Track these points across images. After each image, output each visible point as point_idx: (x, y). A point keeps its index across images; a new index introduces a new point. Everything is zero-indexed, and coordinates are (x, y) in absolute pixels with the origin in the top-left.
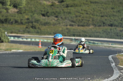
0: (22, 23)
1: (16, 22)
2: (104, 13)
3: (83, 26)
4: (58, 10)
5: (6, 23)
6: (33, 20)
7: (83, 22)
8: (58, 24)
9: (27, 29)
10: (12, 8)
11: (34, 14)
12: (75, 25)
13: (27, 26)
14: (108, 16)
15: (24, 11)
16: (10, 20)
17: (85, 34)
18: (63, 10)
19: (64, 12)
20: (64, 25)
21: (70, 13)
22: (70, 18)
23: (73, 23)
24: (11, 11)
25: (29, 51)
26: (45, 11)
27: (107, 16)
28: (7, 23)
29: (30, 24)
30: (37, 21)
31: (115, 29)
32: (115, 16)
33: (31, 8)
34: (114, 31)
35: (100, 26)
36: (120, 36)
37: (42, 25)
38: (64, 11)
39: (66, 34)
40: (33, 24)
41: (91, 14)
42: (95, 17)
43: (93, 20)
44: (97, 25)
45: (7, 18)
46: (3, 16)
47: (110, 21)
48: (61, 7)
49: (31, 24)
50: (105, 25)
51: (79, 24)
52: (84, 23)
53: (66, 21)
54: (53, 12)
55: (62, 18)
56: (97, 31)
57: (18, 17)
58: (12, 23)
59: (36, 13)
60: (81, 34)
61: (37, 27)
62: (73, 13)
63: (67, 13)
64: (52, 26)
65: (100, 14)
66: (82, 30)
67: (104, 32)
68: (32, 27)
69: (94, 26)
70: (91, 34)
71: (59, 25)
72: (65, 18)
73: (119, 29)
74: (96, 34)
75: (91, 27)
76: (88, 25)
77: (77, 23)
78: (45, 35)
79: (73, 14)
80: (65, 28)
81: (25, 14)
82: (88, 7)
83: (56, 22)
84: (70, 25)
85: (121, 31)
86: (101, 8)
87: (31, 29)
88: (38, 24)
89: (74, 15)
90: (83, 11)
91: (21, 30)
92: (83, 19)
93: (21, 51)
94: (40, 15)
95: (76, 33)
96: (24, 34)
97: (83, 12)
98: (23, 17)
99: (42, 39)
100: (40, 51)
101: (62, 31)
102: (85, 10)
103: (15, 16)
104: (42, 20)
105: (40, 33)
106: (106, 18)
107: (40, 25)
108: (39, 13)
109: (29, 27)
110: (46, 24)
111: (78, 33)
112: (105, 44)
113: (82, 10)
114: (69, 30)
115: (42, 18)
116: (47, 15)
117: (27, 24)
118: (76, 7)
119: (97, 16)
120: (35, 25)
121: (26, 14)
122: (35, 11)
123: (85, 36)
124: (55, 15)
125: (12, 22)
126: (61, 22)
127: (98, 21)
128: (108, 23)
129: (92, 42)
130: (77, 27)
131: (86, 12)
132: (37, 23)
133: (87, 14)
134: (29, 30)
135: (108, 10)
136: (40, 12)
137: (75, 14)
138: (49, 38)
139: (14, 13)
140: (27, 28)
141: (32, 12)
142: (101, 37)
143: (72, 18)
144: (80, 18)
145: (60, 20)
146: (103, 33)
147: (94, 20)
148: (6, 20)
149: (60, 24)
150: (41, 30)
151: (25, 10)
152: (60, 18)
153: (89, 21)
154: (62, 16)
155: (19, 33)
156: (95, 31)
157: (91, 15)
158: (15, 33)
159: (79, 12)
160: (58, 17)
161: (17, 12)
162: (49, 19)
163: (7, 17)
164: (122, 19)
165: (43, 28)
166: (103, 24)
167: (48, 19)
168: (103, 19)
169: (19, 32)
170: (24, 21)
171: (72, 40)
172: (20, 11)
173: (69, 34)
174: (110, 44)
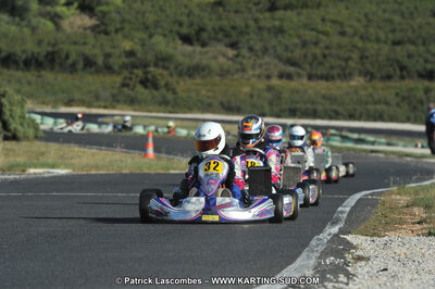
0: (109, 69)
1: (89, 63)
2: (402, 30)
3: (326, 78)
4: (239, 21)
5: (52, 69)
6: (150, 58)
7: (327, 65)
8: (238, 70)
9: (125, 89)
10: (73, 14)
11: (151, 36)
12: (299, 75)
13: (125, 79)
14: (420, 41)
15: (118, 26)
16: (67, 57)
17: (334, 107)
18: (256, 20)
19: (260, 29)
20: (259, 76)
21: (280, 31)
22: (280, 50)
23: (291, 69)
24: (71, 24)
26: (191, 25)
27: (414, 43)
28: (57, 68)
29: (136, 71)
30: (163, 60)
33: (144, 14)
35: (389, 77)
37: (180, 74)
38: (262, 24)
39: (267, 109)
40: (146, 73)
41: (355, 34)
42: (369, 45)
43: (363, 58)
44: (379, 75)
45: (56, 49)
46: (40, 43)
47: (426, 61)
48: (250, 9)
49: (139, 72)
50: (405, 73)
51: (314, 72)
52: (332, 67)
53: (267, 59)
54: (222, 29)
55: (251, 49)
56: (376, 97)
57: (94, 48)
58: (73, 69)
59: (159, 30)
60: (320, 108)
61: (162, 83)
62: (292, 32)
63: (269, 30)
64: (217, 79)
65: (391, 36)
66: (323, 92)
67: (404, 99)
68: (144, 83)
69: (368, 78)
70: (355, 109)
71: (240, 74)
72: (265, 50)
74: (371, 107)
75: (357, 81)
76: (345, 75)
77: (304, 69)
78: (190, 110)
79: (290, 35)
80: (262, 85)
81: (120, 35)
82: (347, 8)
83: (230, 63)
84: (281, 76)
86: (394, 12)
87: (140, 88)
88: (165, 73)
89: (296, 40)
90: (329, 24)
92: (327, 52)
93: (62, 172)
94: (174, 39)
95: (301, 106)
96: (114, 108)
97: (328, 28)
98: (113, 47)
101: (251, 96)
102: (334, 22)
103: (85, 44)
104: (180, 58)
105: (172, 104)
106: (411, 48)
107: (171, 75)
108: (171, 31)
109: (131, 83)
110: (194, 71)
111: (309, 106)
112: (401, 143)
113: (323, 20)
114: (277, 95)
115: (181, 51)
116: (198, 40)
117: (125, 73)
118: (304, 11)
119: (378, 40)
120: (154, 77)
121: (125, 37)
122: (157, 24)
123: (333, 114)
124: (227, 41)
125: (73, 65)
126: (248, 62)
127: (381, 58)
128: (420, 67)
129: (355, 136)
130: (305, 81)
131: (338, 28)
132: (166, 68)
133: (343, 34)
134: (132, 94)
135: (419, 20)
136: (176, 27)
137: (299, 37)
139: (81, 30)
140: (124, 85)
141: (147, 28)
142: (392, 119)
143: (287, 48)
144: (317, 51)
145: (244, 57)
146: (398, 105)
147: (367, 57)
148: (50, 57)
149: (243, 70)
150: (175, 92)
151: (123, 21)
152: (244, 52)
153: (347, 60)
154: (252, 43)
155: (95, 104)
156: (371, 95)
157: (356, 40)
158: (82, 103)
159: (312, 29)
160: (240, 45)
161: (93, 28)
162: (206, 53)
163: (54, 45)
165: (183, 86)
166: (398, 72)
167: (201, 53)
168: (400, 52)
169: (95, 99)
170: (116, 62)
172: (103, 23)
173: (276, 109)
174: (420, 144)
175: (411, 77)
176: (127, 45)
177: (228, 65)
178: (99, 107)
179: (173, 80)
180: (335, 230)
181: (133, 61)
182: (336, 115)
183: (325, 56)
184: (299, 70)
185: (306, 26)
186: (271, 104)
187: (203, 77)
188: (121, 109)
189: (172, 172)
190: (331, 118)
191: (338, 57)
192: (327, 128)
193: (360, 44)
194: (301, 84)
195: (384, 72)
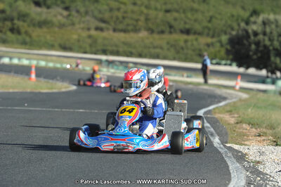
2: (171, 3)
3: (125, 31)
6: (15, 14)
7: (125, 23)
8: (69, 25)
11: (16, 1)
12: (108, 29)
14: (181, 11)
17: (130, 49)
20: (83, 29)
22: (96, 13)
23: (103, 25)
25: (11, 91)
27: (177, 11)
30: (23, 16)
31: (196, 40)
32: (197, 11)
34: (192, 45)
35: (162, 32)
37: (34, 25)
39: (88, 49)
40: (13, 24)
41: (142, 4)
42: (151, 12)
43: (147, 19)
44: (157, 31)
47: (185, 23)
49: (8, 24)
50: (172, 30)
51: (117, 27)
52: (128, 25)
53: (88, 18)
55: (78, 11)
56: (155, 44)
60: (121, 50)
61: (23, 30)
62: (104, 2)
64: (56, 29)
65: (164, 7)
66: (123, 40)
67: (172, 46)
68: (12, 30)
69: (150, 32)
70: (142, 51)
71: (71, 27)
72: (87, 13)
73: (204, 40)
74: (153, 51)
75: (144, 34)
76: (136, 30)
77: (111, 25)
78: (40, 48)
79: (102, 4)
80: (85, 34)
83: (65, 20)
84: (97, 29)
85: (208, 45)
87: (9, 34)
88: (25, 24)
89: (105, 7)
92: (125, 15)
94: (29, 4)
95: (110, 48)
99: (34, 59)
101: (79, 41)
104: (33, 15)
105: (29, 43)
106: (176, 15)
107: (29, 26)
109: (4, 30)
110: (42, 24)
111: (115, 48)
112: (173, 74)
114: (94, 41)
115: (34, 11)
116: (45, 4)
119: (156, 9)
120: (18, 27)
126: (76, 19)
127: (158, 20)
128: (182, 26)
130: (111, 32)
132: (24, 21)
133: (135, 4)
134: (4, 37)
137: (108, 5)
138: (49, 58)
142: (165, 58)
143: (100, 12)
144: (120, 15)
145: (73, 16)
146: (168, 49)
147: (149, 20)
149: (73, 24)
150: (30, 37)
152: (74, 13)
153: (137, 20)
154: (78, 7)
156: (152, 43)
157: (143, 9)
159: (116, 1)
160: (71, 9)
162: (50, 13)
164: (211, 18)
165: (36, 33)
166: (168, 29)
167: (47, 13)
168: (170, 17)
171: (100, 62)
173: (94, 49)
174: (185, 75)
175: (175, 32)
177: (63, 20)
179: (30, 30)
180: (217, 140)
181: (4, 16)
182: (130, 55)
183: (124, 18)
184: (108, 26)
186: (91, 46)
190: (128, 56)
191: (132, 19)
192: (127, 63)
193: (145, 11)
194: (109, 34)
195: (160, 29)
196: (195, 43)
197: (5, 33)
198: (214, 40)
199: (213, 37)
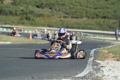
0: (16, 15)
1: (11, 13)
3: (76, 18)
4: (52, 2)
5: (0, 14)
6: (28, 11)
9: (21, 21)
11: (28, 6)
12: (69, 17)
13: (21, 17)
14: (102, 8)
16: (5, 11)
17: (79, 26)
18: (57, 2)
19: (58, 4)
20: (58, 17)
21: (64, 5)
22: (64, 10)
23: (67, 15)
24: (6, 2)
25: (17, 43)
26: (39, 3)
27: (100, 8)
28: (2, 14)
30: (31, 12)
31: (109, 21)
32: (109, 8)
34: (107, 23)
35: (93, 18)
36: (113, 28)
37: (36, 16)
38: (59, 3)
40: (27, 16)
42: (88, 9)
43: (86, 12)
45: (2, 9)
47: (104, 13)
49: (25, 16)
50: (98, 17)
51: (73, 16)
52: (78, 15)
53: (60, 12)
54: (48, 4)
55: (56, 10)
57: (13, 9)
58: (6, 14)
59: (30, 4)
60: (74, 26)
61: (31, 19)
63: (61, 4)
64: (46, 18)
65: (94, 7)
66: (76, 22)
67: (98, 24)
68: (26, 18)
69: (88, 18)
70: (84, 27)
71: (53, 17)
72: (59, 10)
73: (112, 21)
74: (89, 26)
75: (85, 19)
76: (82, 17)
78: (39, 26)
79: (66, 6)
80: (59, 19)
81: (19, 5)
84: (64, 17)
85: (114, 23)
87: (25, 20)
88: (32, 16)
89: (68, 7)
91: (16, 22)
92: (76, 11)
93: (9, 43)
94: (34, 7)
95: (69, 25)
96: (18, 25)
97: (77, 4)
98: (18, 8)
100: (29, 43)
101: (56, 23)
102: (79, 2)
103: (10, 7)
104: (36, 12)
105: (34, 24)
106: (100, 10)
107: (34, 16)
108: (34, 5)
109: (23, 18)
110: (40, 15)
112: (97, 36)
113: (76, 2)
114: (63, 22)
115: (36, 10)
116: (41, 7)
117: (21, 16)
119: (90, 8)
120: (29, 17)
121: (21, 6)
123: (78, 28)
124: (49, 7)
127: (91, 13)
128: (102, 15)
129: (85, 34)
130: (70, 18)
131: (80, 4)
132: (32, 14)
133: (81, 6)
134: (23, 22)
135: (102, 2)
136: (35, 3)
137: (69, 6)
139: (9, 4)
140: (21, 19)
141: (27, 3)
142: (94, 29)
143: (65, 9)
144: (74, 10)
145: (54, 12)
146: (96, 25)
149: (53, 15)
150: (35, 21)
151: (20, 1)
152: (54, 10)
153: (82, 13)
154: (56, 8)
156: (89, 23)
158: (9, 24)
159: (73, 4)
161: (12, 3)
164: (115, 11)
165: (37, 19)
166: (96, 17)
167: (42, 11)
169: (13, 23)
170: (18, 13)
172: (15, 2)
174: (102, 36)
175: (99, 18)
176: (22, 8)
177: (49, 14)
178: (14, 25)
179: (34, 18)
180: (92, 59)
181: (23, 13)
182: (79, 28)
183: (76, 12)
184: (69, 16)
185: (71, 4)
186: (61, 25)
187: (43, 17)
188: (20, 26)
189: (38, 43)
190: (77, 29)
191: (80, 12)
193: (86, 9)
194: (69, 19)
195: (92, 17)
196: (108, 22)
197: (23, 20)
198: (117, 21)
199: (116, 19)
